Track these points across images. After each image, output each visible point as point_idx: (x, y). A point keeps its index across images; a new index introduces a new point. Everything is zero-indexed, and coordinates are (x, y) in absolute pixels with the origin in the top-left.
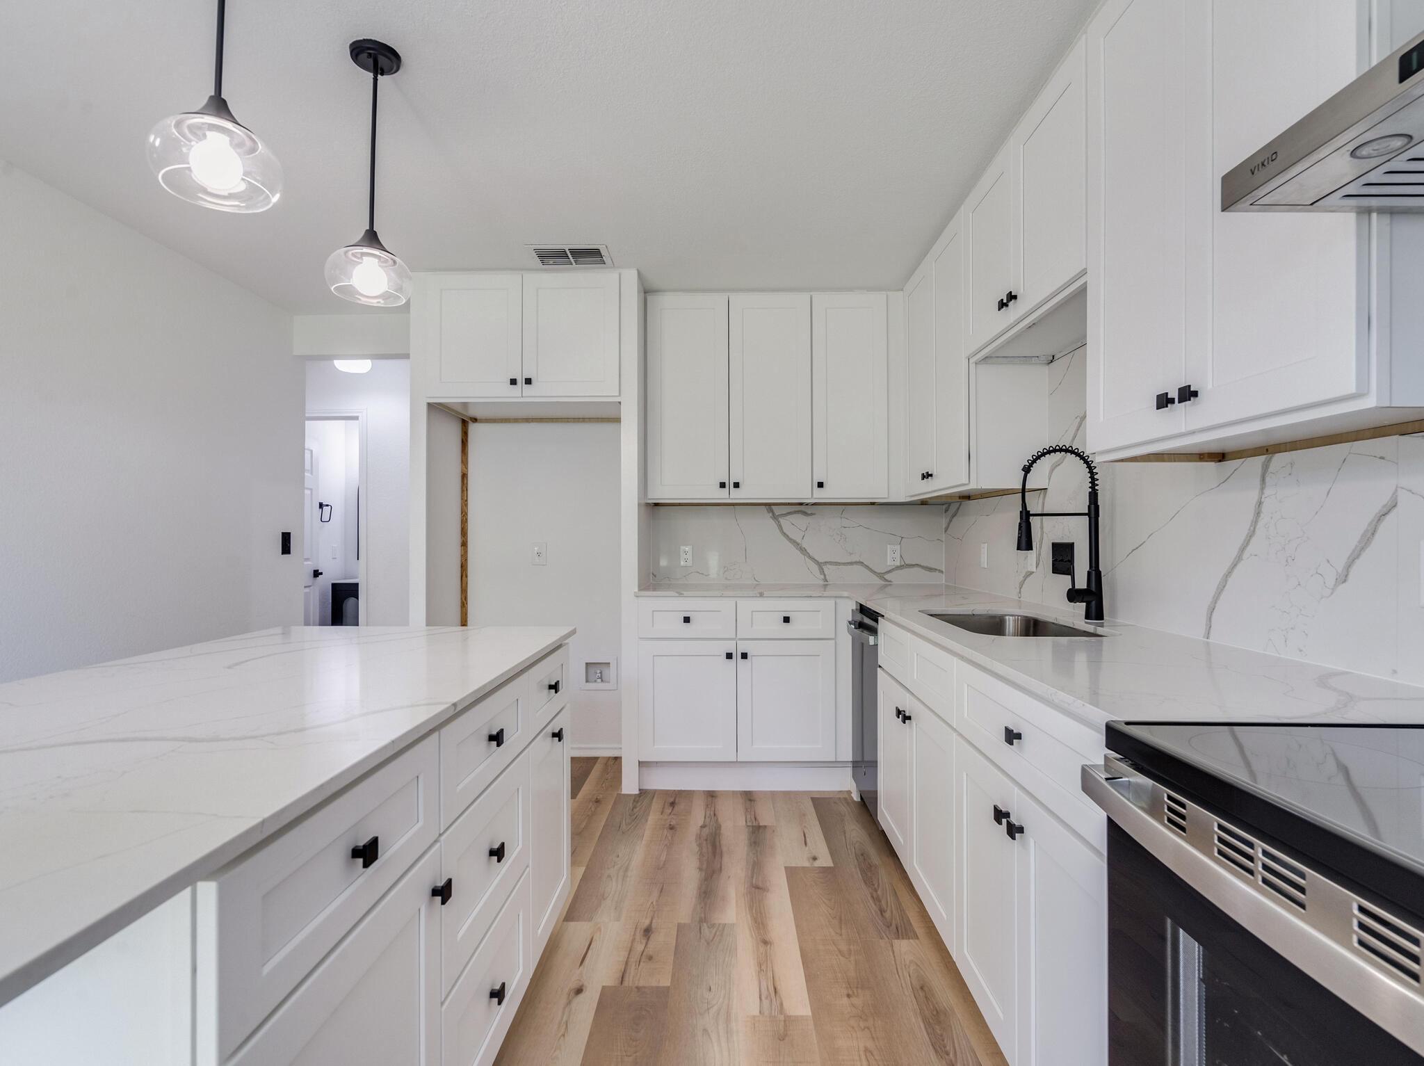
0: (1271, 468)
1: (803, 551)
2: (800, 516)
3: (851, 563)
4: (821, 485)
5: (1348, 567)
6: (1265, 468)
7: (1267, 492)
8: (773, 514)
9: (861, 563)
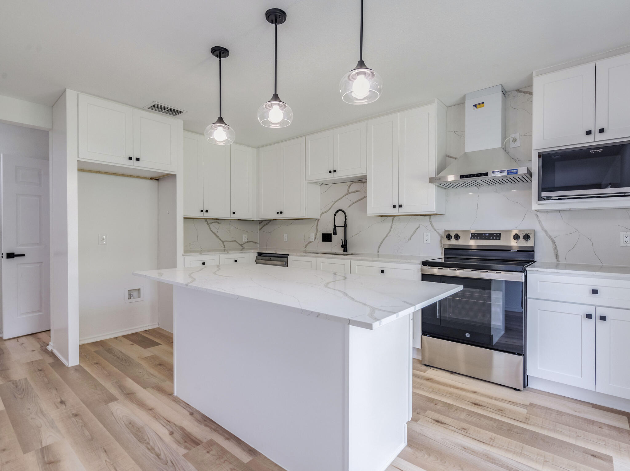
0: (394, 219)
1: (218, 237)
2: (216, 224)
3: (232, 241)
4: (234, 213)
5: (411, 237)
6: (393, 219)
7: (393, 224)
8: (207, 222)
9: (235, 241)
